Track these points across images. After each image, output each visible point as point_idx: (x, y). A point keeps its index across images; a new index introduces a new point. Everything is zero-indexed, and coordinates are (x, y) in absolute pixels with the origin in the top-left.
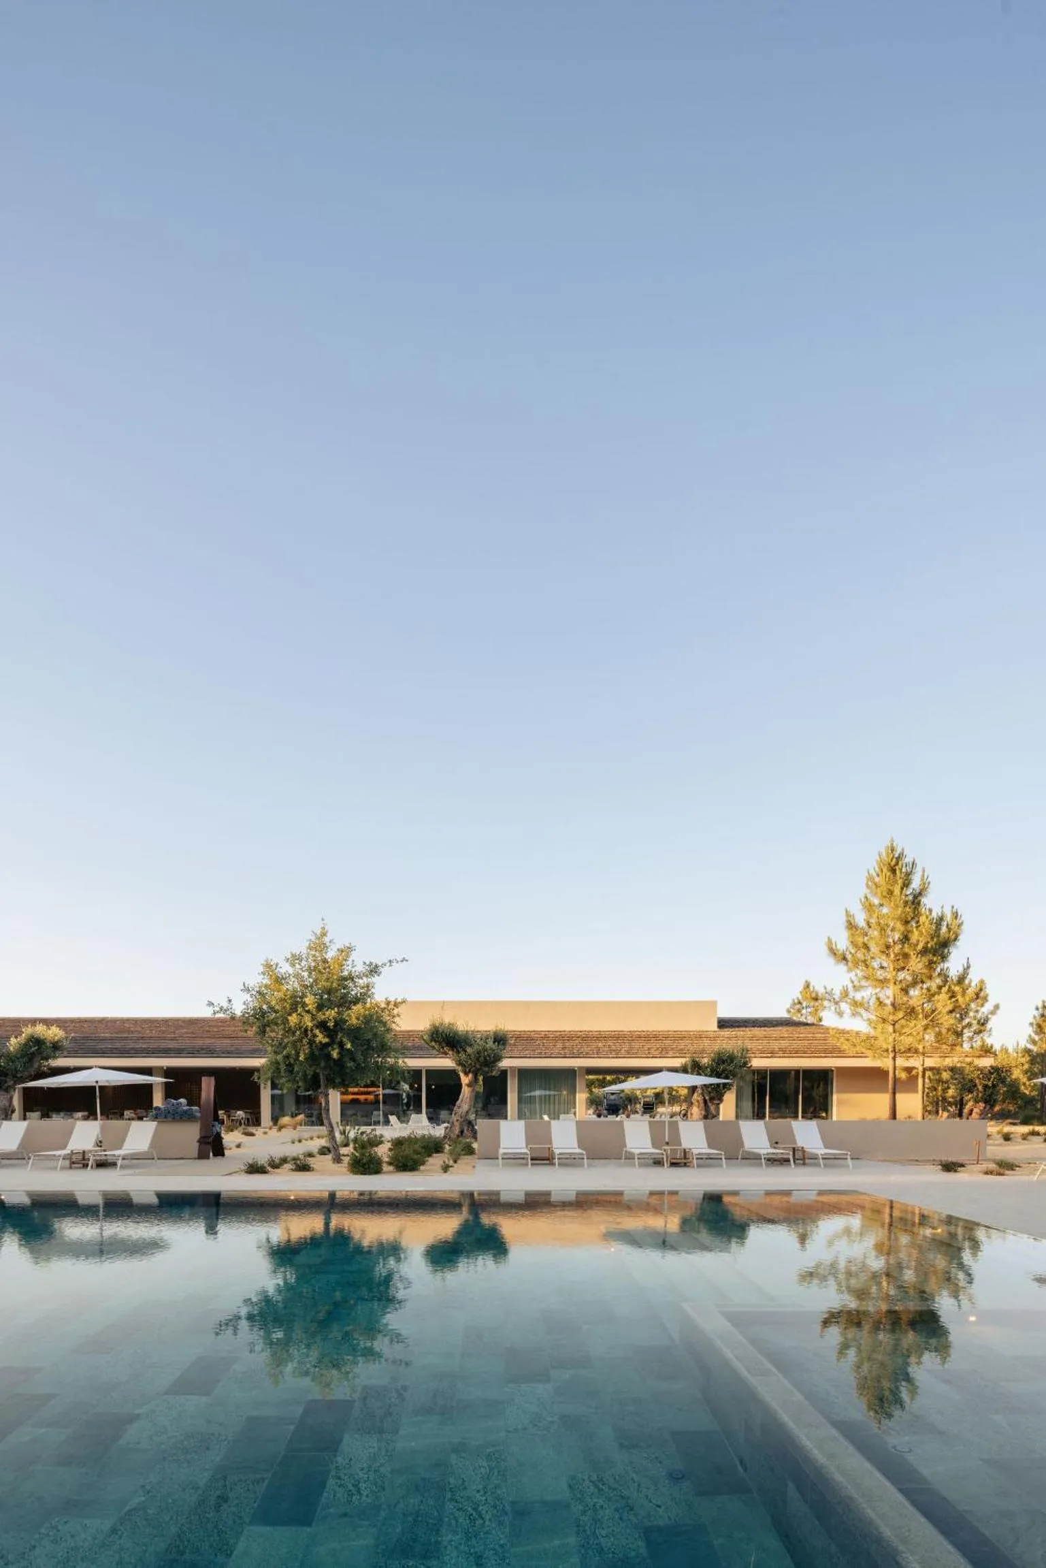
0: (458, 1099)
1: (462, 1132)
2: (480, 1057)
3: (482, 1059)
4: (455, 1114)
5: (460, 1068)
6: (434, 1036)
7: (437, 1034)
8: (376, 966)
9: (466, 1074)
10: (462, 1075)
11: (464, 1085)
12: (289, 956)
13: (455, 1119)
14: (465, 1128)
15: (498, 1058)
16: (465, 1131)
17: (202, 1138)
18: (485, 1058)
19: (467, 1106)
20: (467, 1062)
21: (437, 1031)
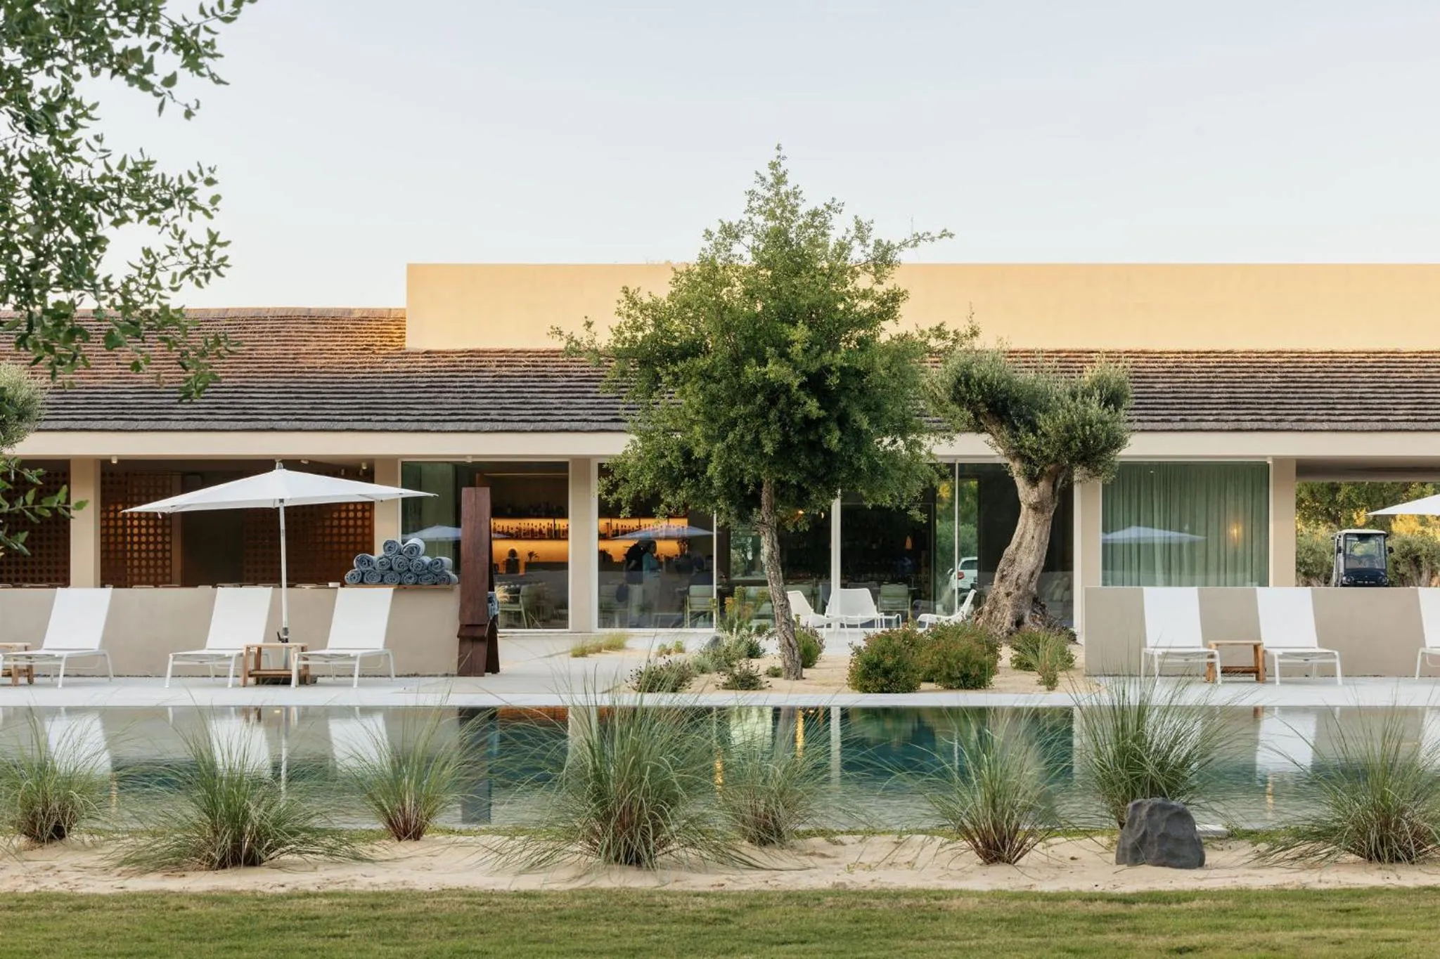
0: (1008, 544)
1: (1019, 623)
2: (1073, 438)
3: (1076, 445)
4: (1002, 578)
5: (1016, 467)
6: (963, 388)
7: (967, 385)
8: (888, 249)
9: (1033, 480)
10: (1020, 482)
11: (1024, 507)
12: (716, 228)
13: (1002, 591)
14: (1027, 613)
15: (1116, 442)
16: (1027, 619)
17: (463, 627)
18: (1084, 442)
19: (1031, 559)
20: (1036, 451)
21: (968, 377)
